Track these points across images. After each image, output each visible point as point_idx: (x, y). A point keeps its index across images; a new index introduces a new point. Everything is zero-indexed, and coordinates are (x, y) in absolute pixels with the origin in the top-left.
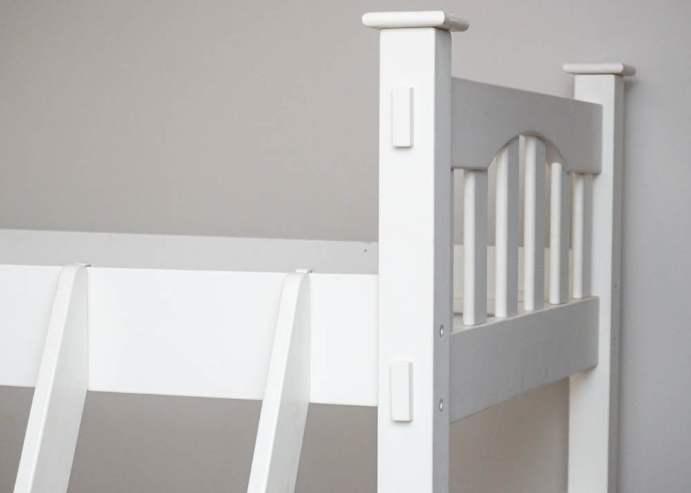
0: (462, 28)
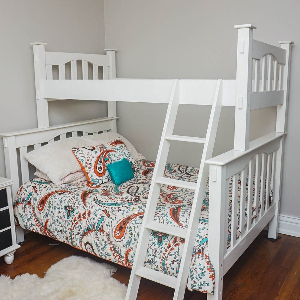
0: (255, 28)
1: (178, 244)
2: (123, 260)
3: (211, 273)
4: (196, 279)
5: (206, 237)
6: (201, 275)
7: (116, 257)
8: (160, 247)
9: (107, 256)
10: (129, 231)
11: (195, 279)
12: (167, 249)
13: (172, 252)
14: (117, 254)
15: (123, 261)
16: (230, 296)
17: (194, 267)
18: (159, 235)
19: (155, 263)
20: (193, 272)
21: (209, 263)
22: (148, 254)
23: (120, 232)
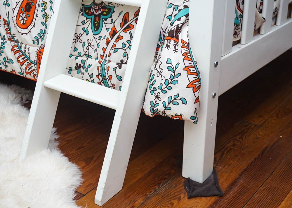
1: (130, 27)
2: (34, 68)
3: (192, 78)
4: (160, 91)
5: (186, 7)
6: (170, 81)
7: (22, 64)
8: (97, 37)
9: (7, 64)
10: (42, 11)
11: (158, 90)
12: (110, 39)
13: (119, 45)
14: (23, 59)
15: (34, 72)
16: (234, 141)
17: (157, 66)
18: (95, 13)
19: (87, 68)
20: (156, 78)
21: (188, 56)
22: (76, 53)
23: (26, 15)
